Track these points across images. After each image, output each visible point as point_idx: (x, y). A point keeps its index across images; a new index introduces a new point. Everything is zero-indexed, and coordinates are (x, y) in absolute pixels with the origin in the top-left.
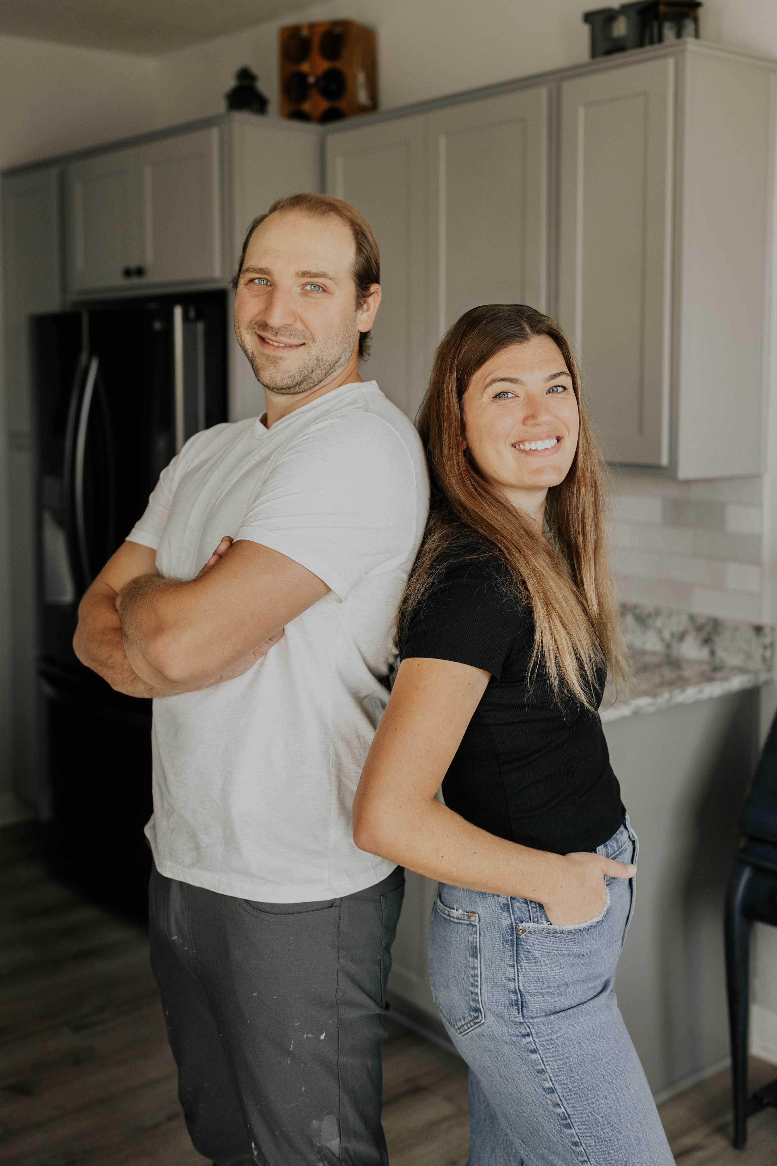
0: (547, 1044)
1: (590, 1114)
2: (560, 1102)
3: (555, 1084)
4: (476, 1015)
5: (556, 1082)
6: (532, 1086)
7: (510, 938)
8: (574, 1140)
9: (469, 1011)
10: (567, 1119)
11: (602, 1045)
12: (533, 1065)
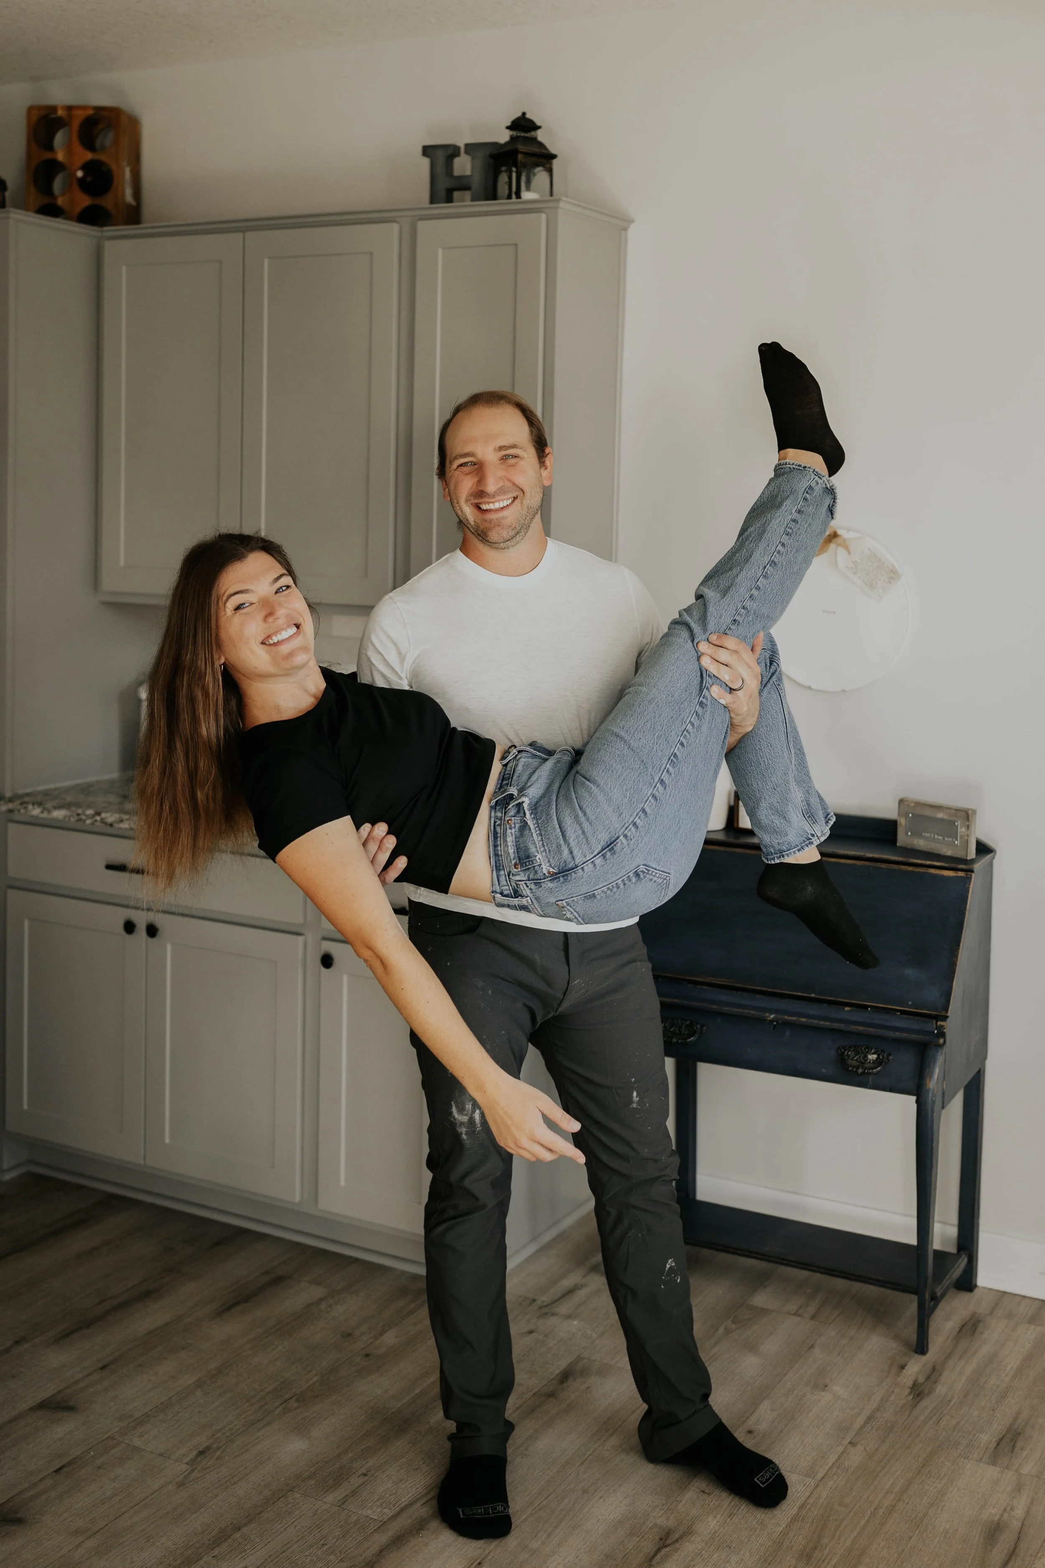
0: (634, 804)
1: (658, 744)
2: (665, 771)
3: (656, 781)
4: (641, 873)
5: (654, 781)
6: (669, 799)
7: (561, 879)
8: (681, 747)
9: (642, 879)
10: (672, 760)
11: (609, 759)
12: (654, 807)
